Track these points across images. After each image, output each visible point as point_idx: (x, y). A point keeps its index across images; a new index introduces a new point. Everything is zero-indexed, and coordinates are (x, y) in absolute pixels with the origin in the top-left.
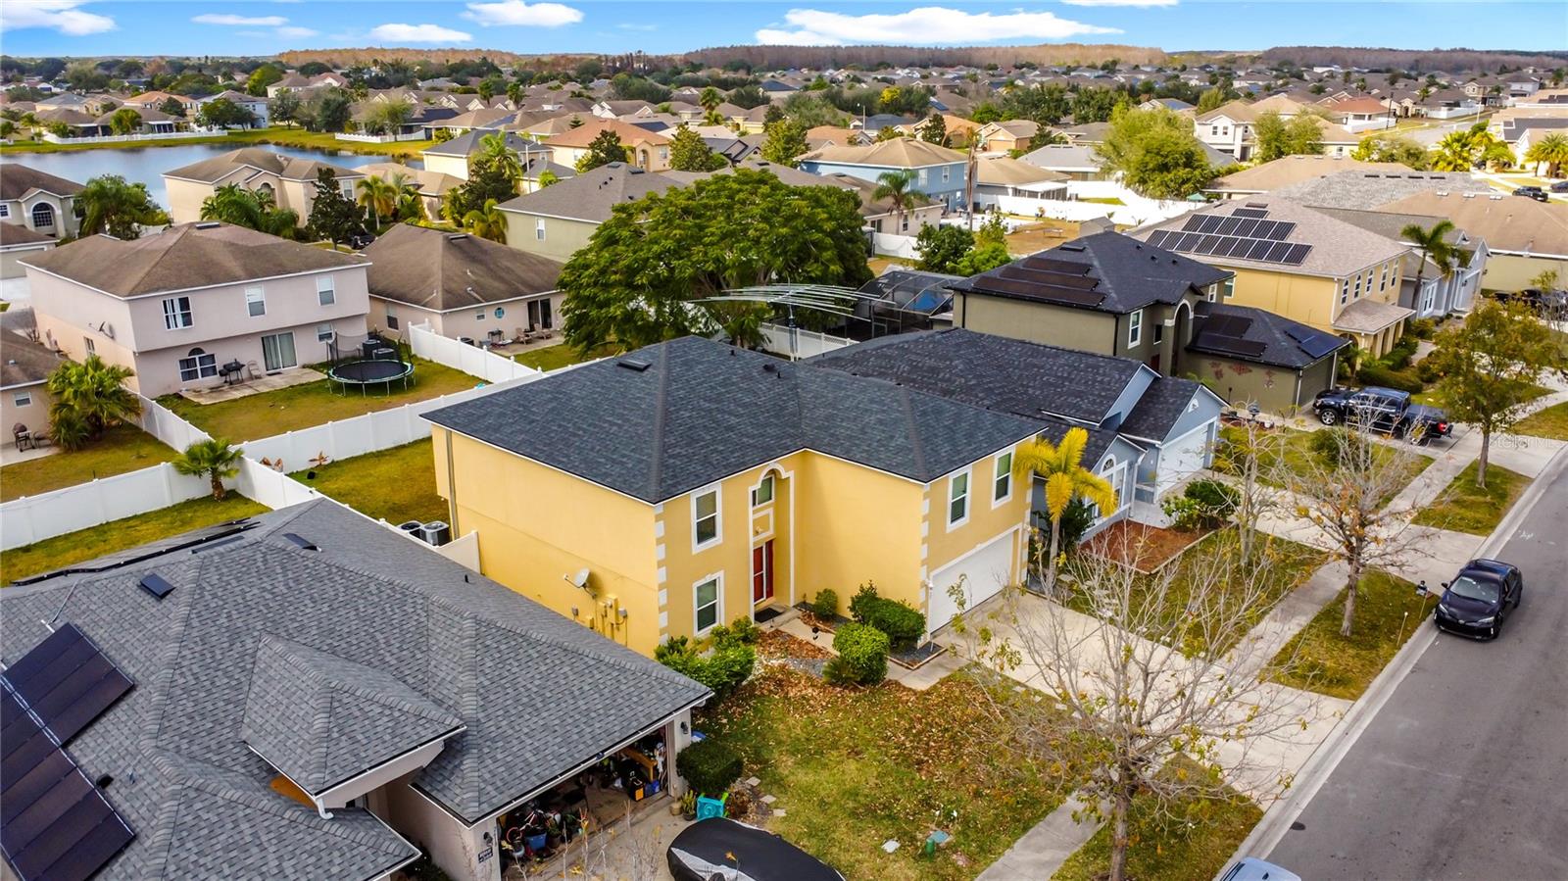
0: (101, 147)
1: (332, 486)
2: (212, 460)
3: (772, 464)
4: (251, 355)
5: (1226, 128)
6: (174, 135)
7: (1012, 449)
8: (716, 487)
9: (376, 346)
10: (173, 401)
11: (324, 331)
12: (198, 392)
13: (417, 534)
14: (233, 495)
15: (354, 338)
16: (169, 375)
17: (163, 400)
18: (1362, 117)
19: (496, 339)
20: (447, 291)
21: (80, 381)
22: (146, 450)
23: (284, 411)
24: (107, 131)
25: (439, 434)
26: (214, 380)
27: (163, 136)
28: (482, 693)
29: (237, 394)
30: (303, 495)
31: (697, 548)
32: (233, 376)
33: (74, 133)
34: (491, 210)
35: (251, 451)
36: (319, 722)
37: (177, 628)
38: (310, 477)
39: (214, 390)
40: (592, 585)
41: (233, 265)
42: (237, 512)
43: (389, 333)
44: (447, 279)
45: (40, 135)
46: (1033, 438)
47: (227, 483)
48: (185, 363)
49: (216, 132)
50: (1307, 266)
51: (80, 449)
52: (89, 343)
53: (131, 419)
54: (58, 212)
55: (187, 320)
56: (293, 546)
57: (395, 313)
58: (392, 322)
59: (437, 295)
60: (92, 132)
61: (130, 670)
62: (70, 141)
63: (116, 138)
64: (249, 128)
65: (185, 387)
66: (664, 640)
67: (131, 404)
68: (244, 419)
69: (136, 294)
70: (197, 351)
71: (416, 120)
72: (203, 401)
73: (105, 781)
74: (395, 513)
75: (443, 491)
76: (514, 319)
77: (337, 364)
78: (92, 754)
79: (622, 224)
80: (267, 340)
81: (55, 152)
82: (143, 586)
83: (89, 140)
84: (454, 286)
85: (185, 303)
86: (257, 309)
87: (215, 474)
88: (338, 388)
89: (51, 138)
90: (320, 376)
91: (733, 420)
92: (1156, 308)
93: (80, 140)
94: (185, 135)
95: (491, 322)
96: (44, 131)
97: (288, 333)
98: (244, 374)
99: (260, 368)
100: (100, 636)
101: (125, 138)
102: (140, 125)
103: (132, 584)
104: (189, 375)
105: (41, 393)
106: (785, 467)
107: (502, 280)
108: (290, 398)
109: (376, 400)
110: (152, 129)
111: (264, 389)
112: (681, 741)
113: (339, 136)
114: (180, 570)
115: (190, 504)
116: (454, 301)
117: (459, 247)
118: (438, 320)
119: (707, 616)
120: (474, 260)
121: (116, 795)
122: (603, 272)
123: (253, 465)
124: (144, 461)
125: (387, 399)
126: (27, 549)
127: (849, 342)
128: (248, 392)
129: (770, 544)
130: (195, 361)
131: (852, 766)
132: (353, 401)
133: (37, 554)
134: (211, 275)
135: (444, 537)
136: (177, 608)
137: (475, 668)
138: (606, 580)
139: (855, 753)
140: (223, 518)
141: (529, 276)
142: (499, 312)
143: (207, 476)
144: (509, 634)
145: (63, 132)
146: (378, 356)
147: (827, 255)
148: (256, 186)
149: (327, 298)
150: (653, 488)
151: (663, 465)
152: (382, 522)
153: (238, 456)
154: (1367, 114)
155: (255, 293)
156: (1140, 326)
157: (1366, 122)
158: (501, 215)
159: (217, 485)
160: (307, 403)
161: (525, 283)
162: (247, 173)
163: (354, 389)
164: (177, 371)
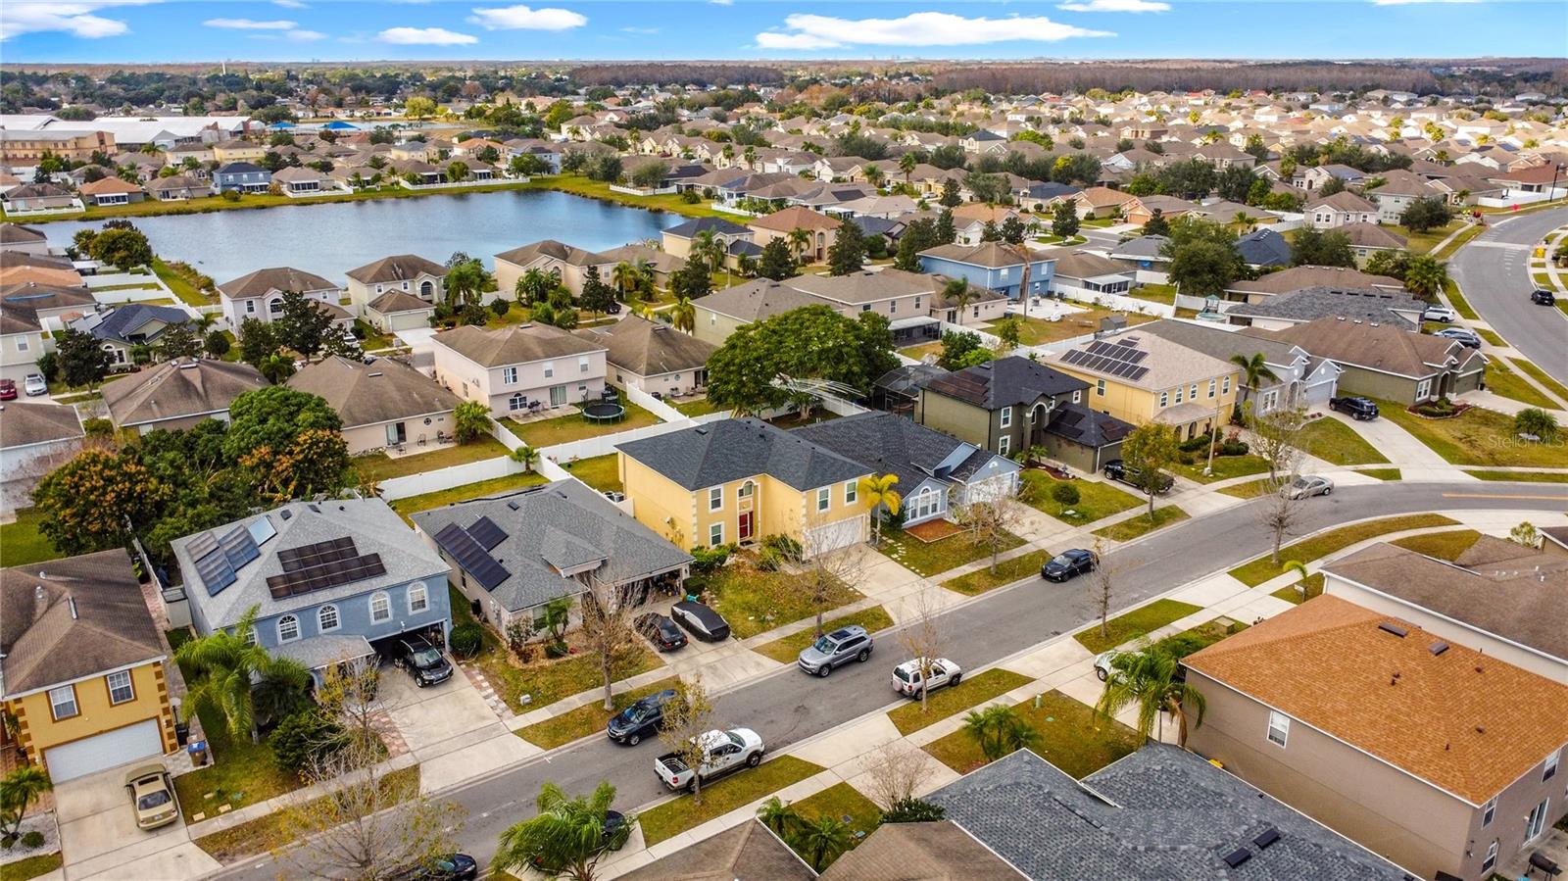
0: (439, 192)
1: (579, 472)
2: (526, 455)
3: (749, 479)
4: (544, 398)
5: (1328, 216)
6: (492, 182)
7: (856, 480)
8: (721, 487)
9: (608, 395)
10: (505, 420)
11: (582, 385)
12: (517, 417)
13: (611, 498)
14: (534, 473)
15: (597, 390)
16: (503, 408)
17: (500, 420)
18: (1530, 188)
19: (674, 393)
20: (649, 364)
21: (468, 412)
22: (495, 447)
23: (559, 432)
24: (444, 179)
25: (621, 454)
26: (525, 410)
27: (483, 182)
28: (616, 550)
29: (536, 419)
30: (564, 475)
31: (711, 511)
32: (535, 408)
33: (421, 182)
34: (686, 304)
35: (544, 452)
36: (564, 550)
37: (521, 520)
38: (568, 466)
39: (525, 415)
40: (672, 522)
41: (538, 350)
42: (536, 482)
43: (618, 385)
44: (650, 356)
45: (398, 183)
46: (870, 476)
47: (532, 467)
48: (513, 401)
49: (522, 180)
50: (1145, 381)
51: (466, 444)
52: (465, 386)
53: (488, 431)
54: (435, 287)
55: (515, 379)
56: (559, 496)
57: (623, 374)
58: (619, 379)
59: (643, 367)
60: (432, 179)
61: (507, 531)
62: (418, 187)
63: (450, 185)
64: (545, 175)
65: (511, 413)
66: (695, 546)
67: (489, 424)
68: (541, 434)
69: (492, 365)
70: (518, 395)
71: (672, 176)
72: (520, 422)
73: (501, 561)
74: (603, 487)
75: (621, 480)
76: (686, 381)
77: (585, 404)
78: (496, 554)
79: (739, 336)
80: (553, 389)
81: (407, 197)
82: (509, 506)
83: (432, 186)
84: (653, 361)
85: (514, 370)
86: (549, 374)
87: (528, 463)
88: (586, 419)
89: (405, 184)
90: (578, 411)
91: (736, 459)
92: (1020, 407)
93: (425, 187)
94: (499, 181)
95: (672, 382)
96: (401, 180)
97: (563, 387)
98: (540, 407)
99: (548, 405)
100: (496, 521)
101: (457, 184)
102: (467, 174)
103: (505, 504)
104: (514, 407)
105: (450, 416)
106: (756, 480)
107: (682, 358)
108: (562, 423)
109: (604, 428)
110: (477, 176)
111: (550, 417)
112: (685, 576)
113: (613, 188)
114: (521, 500)
115: (515, 475)
116: (652, 371)
117: (659, 335)
118: (642, 382)
119: (716, 540)
120: (668, 344)
121: (503, 565)
122: (727, 365)
123: (543, 458)
124: (495, 454)
125: (611, 427)
126: (449, 490)
127: (866, 410)
128: (542, 418)
129: (751, 513)
130: (518, 399)
131: (751, 595)
132: (593, 428)
133: (454, 492)
134: (527, 356)
135: (621, 499)
136: (521, 513)
137: (615, 542)
138: (677, 522)
139: (755, 591)
140: (530, 483)
141: (697, 355)
142: (678, 377)
143: (524, 463)
144: (628, 532)
145: (413, 181)
146: (610, 401)
147: (851, 361)
148: (550, 269)
149: (584, 368)
150: (692, 485)
151: (699, 476)
152: (596, 491)
153: (538, 454)
154: (1536, 185)
155: (548, 365)
156: (1010, 416)
157: (1534, 194)
158: (692, 307)
159: (528, 468)
160: (571, 427)
161: (694, 360)
162: (545, 260)
163: (594, 421)
164: (508, 405)
